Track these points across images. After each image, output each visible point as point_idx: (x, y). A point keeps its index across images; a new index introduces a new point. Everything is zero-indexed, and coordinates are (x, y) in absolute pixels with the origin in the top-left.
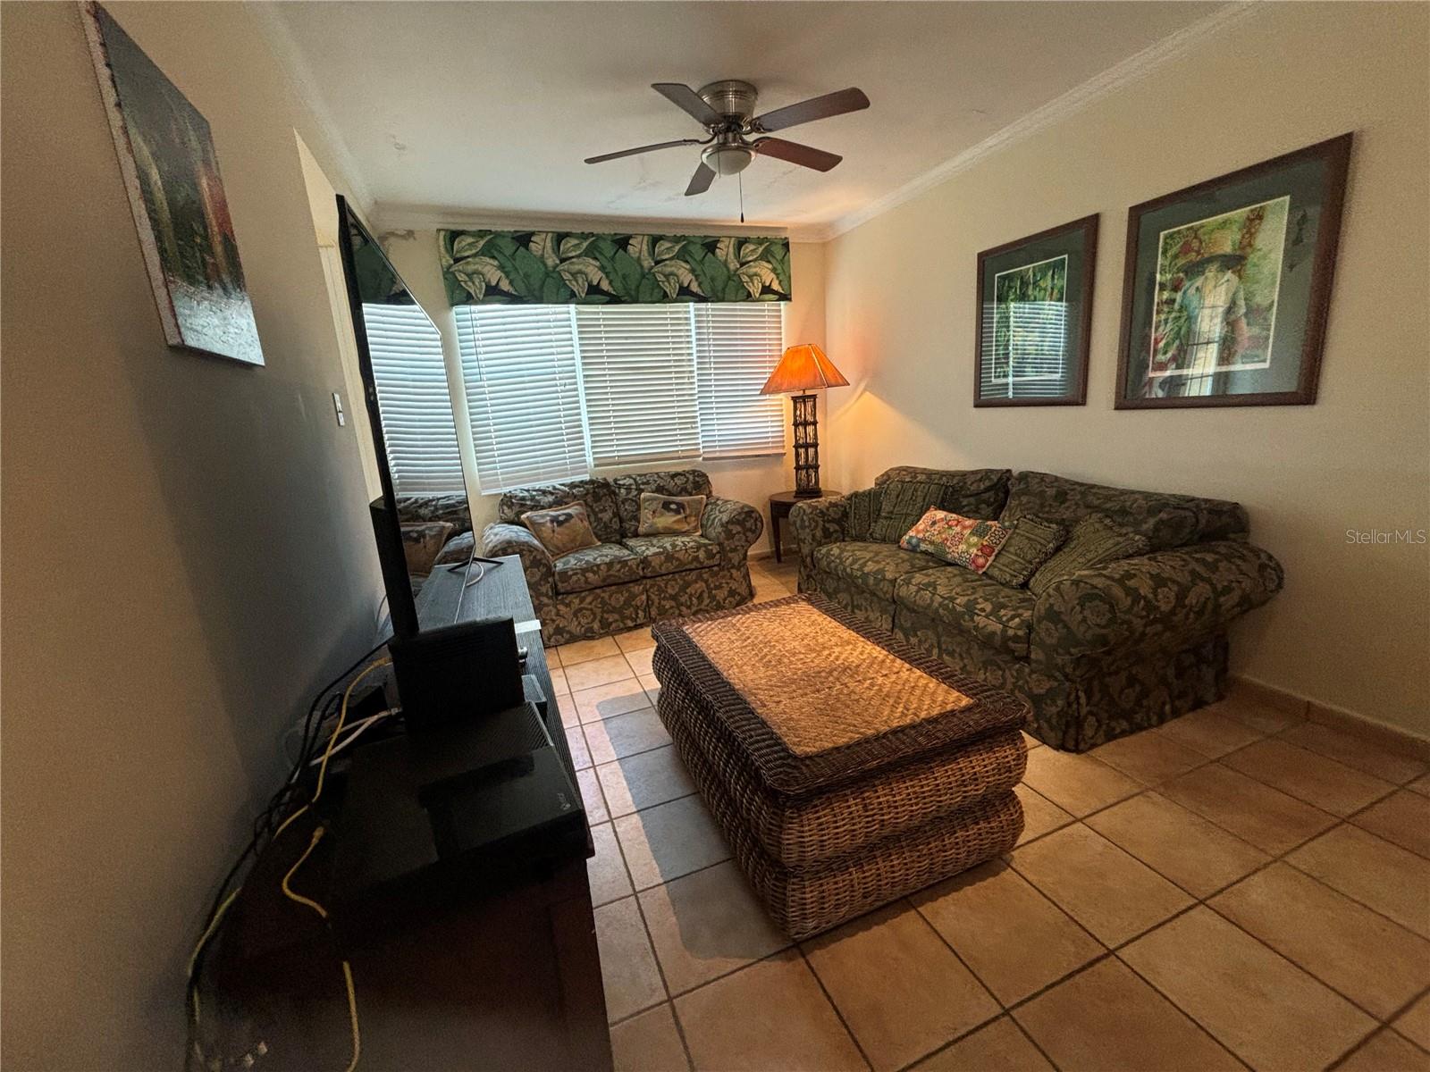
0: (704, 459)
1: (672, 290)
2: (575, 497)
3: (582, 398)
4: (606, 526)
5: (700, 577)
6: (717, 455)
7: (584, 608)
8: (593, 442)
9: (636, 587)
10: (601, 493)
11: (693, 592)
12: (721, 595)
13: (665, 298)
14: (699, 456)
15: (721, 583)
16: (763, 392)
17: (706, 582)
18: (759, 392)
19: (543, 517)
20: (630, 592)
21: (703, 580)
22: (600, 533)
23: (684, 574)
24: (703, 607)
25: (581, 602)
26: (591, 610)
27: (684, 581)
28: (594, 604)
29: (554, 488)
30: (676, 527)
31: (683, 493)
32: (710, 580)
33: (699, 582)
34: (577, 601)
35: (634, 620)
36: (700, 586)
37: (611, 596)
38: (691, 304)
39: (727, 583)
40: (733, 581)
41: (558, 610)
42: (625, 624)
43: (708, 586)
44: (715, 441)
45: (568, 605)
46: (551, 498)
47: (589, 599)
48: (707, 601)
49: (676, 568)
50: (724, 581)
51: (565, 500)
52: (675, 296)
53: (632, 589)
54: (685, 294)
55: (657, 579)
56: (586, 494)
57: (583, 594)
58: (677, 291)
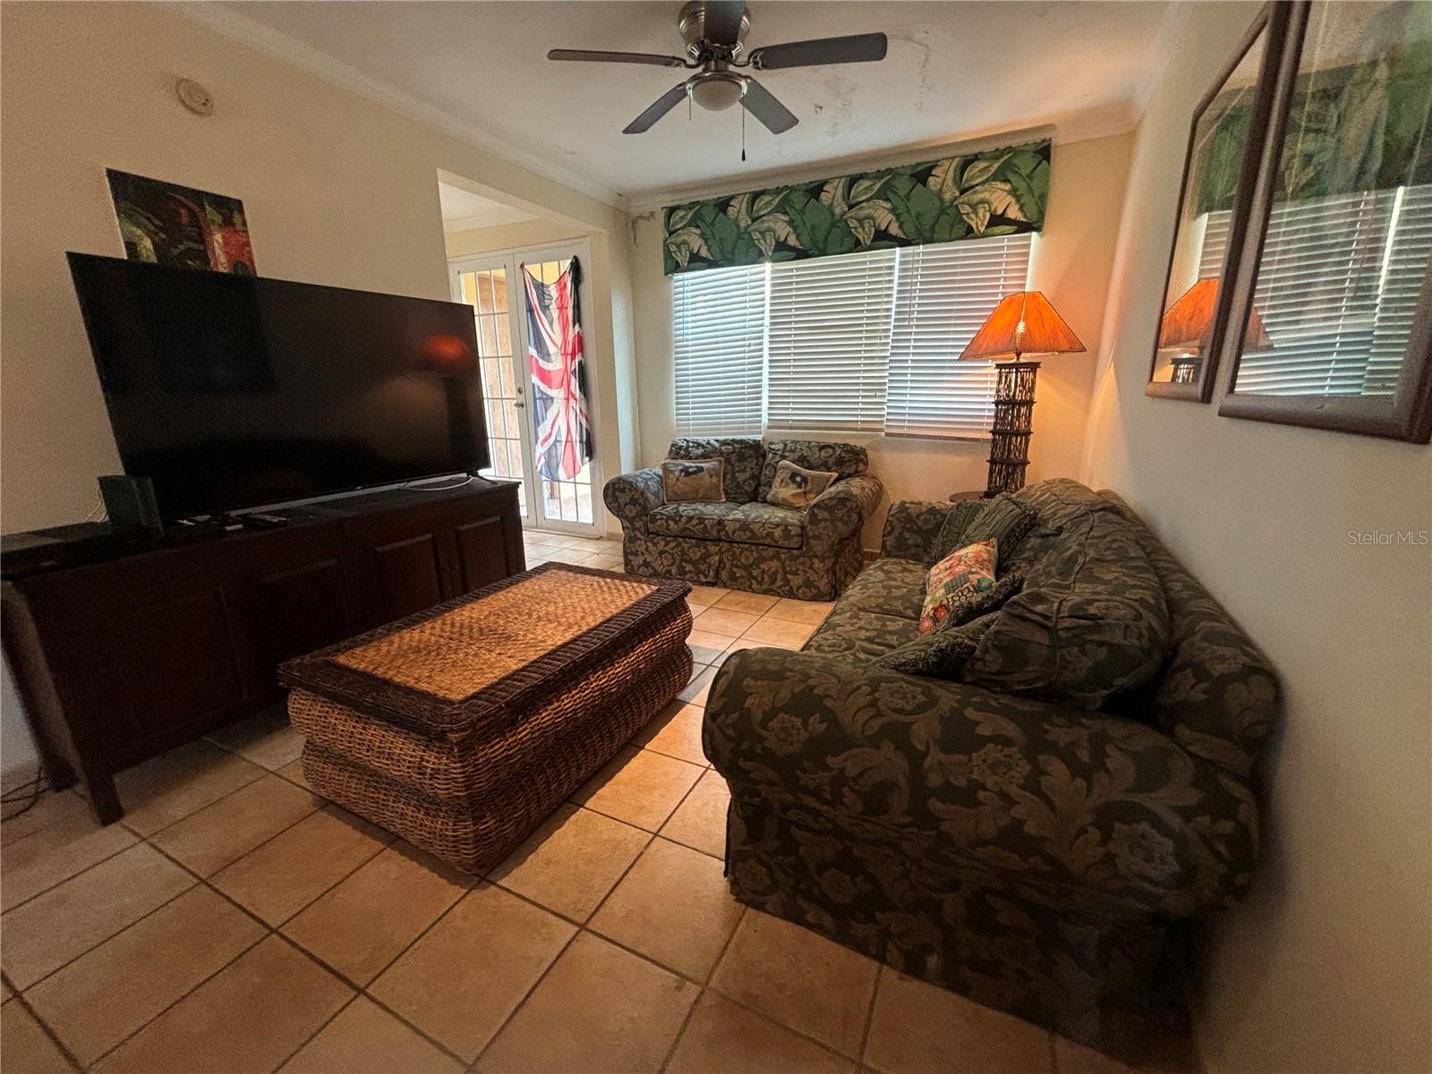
0: (887, 434)
1: (865, 236)
2: (721, 453)
3: (766, 358)
4: (738, 486)
5: (776, 556)
6: (905, 431)
7: (667, 551)
8: (771, 403)
9: (713, 547)
10: (747, 455)
11: (766, 569)
12: (796, 581)
13: (857, 246)
14: (882, 430)
15: (798, 569)
16: (963, 358)
17: (783, 563)
18: (957, 357)
19: (676, 465)
20: (707, 551)
21: (779, 560)
22: (730, 491)
23: (761, 547)
24: (774, 587)
25: (666, 545)
26: (672, 554)
27: (760, 554)
28: (675, 549)
29: (708, 443)
30: (791, 500)
31: (823, 467)
32: (787, 563)
33: (775, 561)
34: (663, 543)
35: (706, 576)
36: (775, 564)
37: (689, 548)
38: (898, 249)
39: (806, 572)
40: (811, 571)
41: (647, 547)
42: (699, 578)
43: (784, 569)
44: (904, 414)
45: (655, 545)
46: (700, 451)
47: (672, 545)
48: (779, 583)
49: (748, 538)
50: (801, 568)
51: (712, 455)
52: (869, 243)
53: (709, 548)
54: (883, 238)
55: (734, 545)
56: (732, 453)
57: (668, 539)
58: (872, 236)
